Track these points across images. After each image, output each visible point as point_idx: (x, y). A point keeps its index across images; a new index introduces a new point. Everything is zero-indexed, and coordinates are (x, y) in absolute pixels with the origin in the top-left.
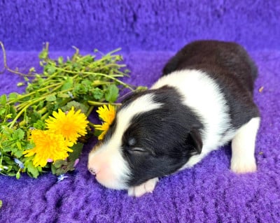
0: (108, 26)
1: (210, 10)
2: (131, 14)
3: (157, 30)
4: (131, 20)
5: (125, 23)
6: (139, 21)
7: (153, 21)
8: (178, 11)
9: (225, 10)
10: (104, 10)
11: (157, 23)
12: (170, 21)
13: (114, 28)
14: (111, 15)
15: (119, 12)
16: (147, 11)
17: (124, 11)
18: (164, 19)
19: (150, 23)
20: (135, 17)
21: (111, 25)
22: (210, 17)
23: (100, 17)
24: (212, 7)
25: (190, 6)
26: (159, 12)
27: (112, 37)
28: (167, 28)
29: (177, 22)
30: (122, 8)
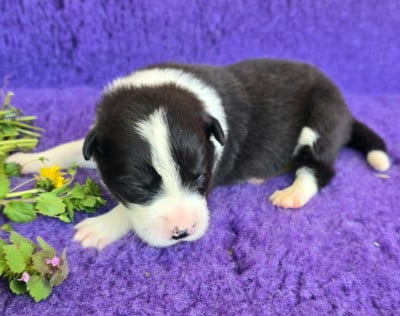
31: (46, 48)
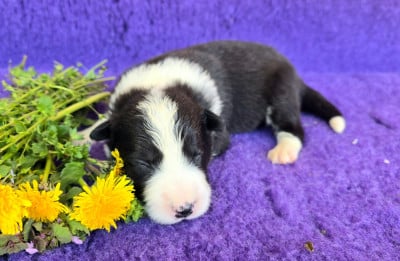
0: (92, 36)
1: (217, 19)
2: (121, 23)
3: (151, 42)
4: (121, 29)
5: (113, 34)
6: (130, 31)
7: (148, 31)
8: (178, 20)
9: (235, 20)
10: (88, 17)
11: (152, 35)
12: (169, 33)
13: (100, 39)
14: (96, 22)
15: (106, 20)
16: (140, 19)
17: (112, 20)
18: (161, 29)
19: (144, 34)
20: (126, 27)
21: (96, 36)
22: (217, 29)
23: (83, 25)
24: (220, 16)
25: (194, 14)
26: (155, 21)
27: (97, 50)
28: (164, 41)
29: (177, 33)
30: (110, 16)
31: (104, 31)
